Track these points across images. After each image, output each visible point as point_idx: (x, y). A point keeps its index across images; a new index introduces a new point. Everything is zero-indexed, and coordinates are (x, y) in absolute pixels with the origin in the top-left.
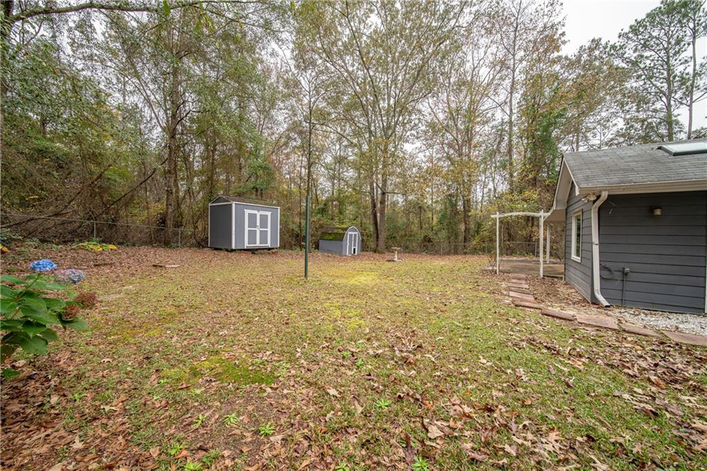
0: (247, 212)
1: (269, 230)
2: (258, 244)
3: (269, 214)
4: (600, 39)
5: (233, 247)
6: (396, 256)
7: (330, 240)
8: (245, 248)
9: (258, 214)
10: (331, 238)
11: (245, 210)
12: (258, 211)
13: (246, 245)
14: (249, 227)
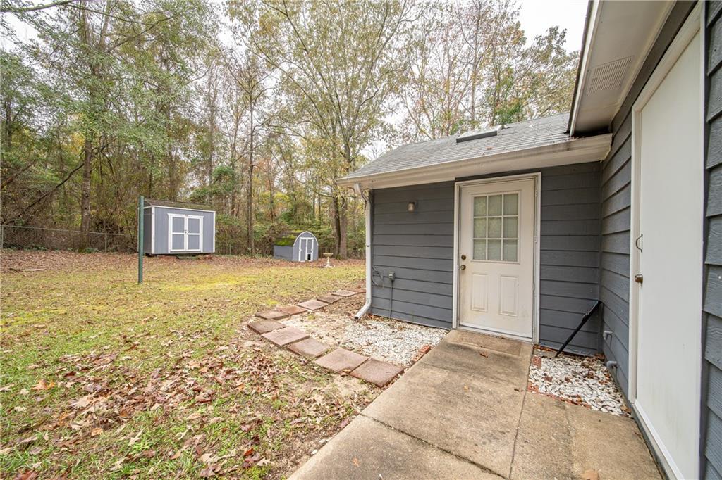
0: (171, 216)
1: (201, 234)
2: (186, 249)
3: (201, 218)
4: (557, 28)
5: (153, 252)
6: (328, 262)
7: (283, 245)
8: (169, 252)
9: (186, 219)
10: (283, 243)
11: (169, 214)
12: (187, 215)
13: (170, 249)
14: (173, 232)
